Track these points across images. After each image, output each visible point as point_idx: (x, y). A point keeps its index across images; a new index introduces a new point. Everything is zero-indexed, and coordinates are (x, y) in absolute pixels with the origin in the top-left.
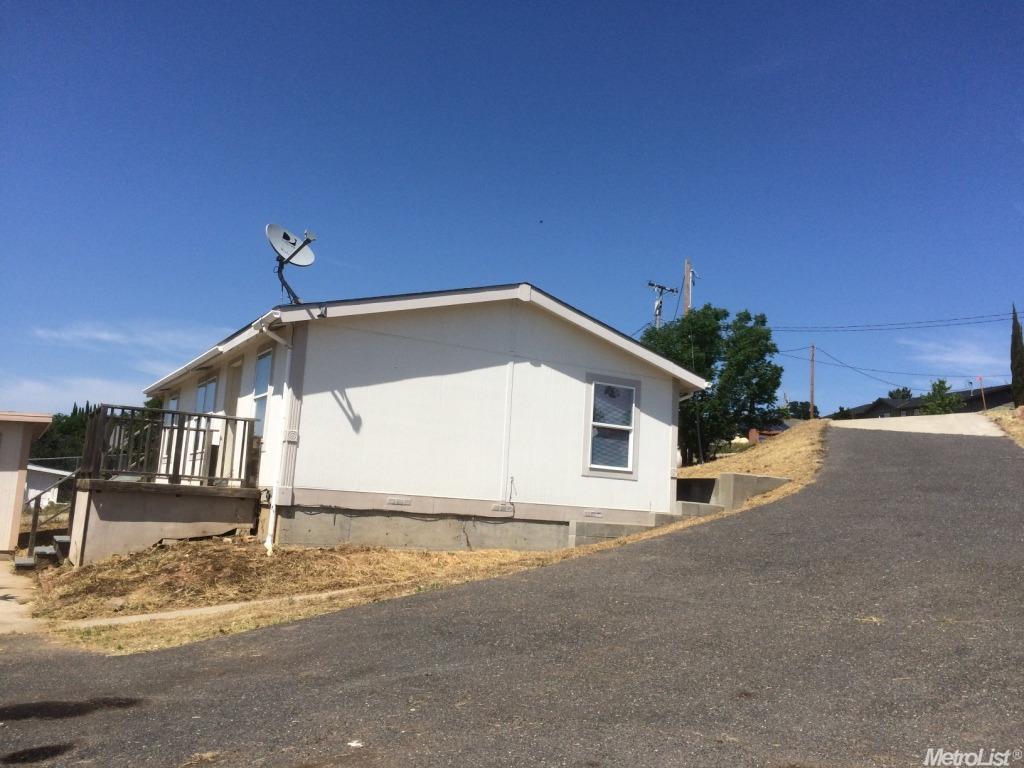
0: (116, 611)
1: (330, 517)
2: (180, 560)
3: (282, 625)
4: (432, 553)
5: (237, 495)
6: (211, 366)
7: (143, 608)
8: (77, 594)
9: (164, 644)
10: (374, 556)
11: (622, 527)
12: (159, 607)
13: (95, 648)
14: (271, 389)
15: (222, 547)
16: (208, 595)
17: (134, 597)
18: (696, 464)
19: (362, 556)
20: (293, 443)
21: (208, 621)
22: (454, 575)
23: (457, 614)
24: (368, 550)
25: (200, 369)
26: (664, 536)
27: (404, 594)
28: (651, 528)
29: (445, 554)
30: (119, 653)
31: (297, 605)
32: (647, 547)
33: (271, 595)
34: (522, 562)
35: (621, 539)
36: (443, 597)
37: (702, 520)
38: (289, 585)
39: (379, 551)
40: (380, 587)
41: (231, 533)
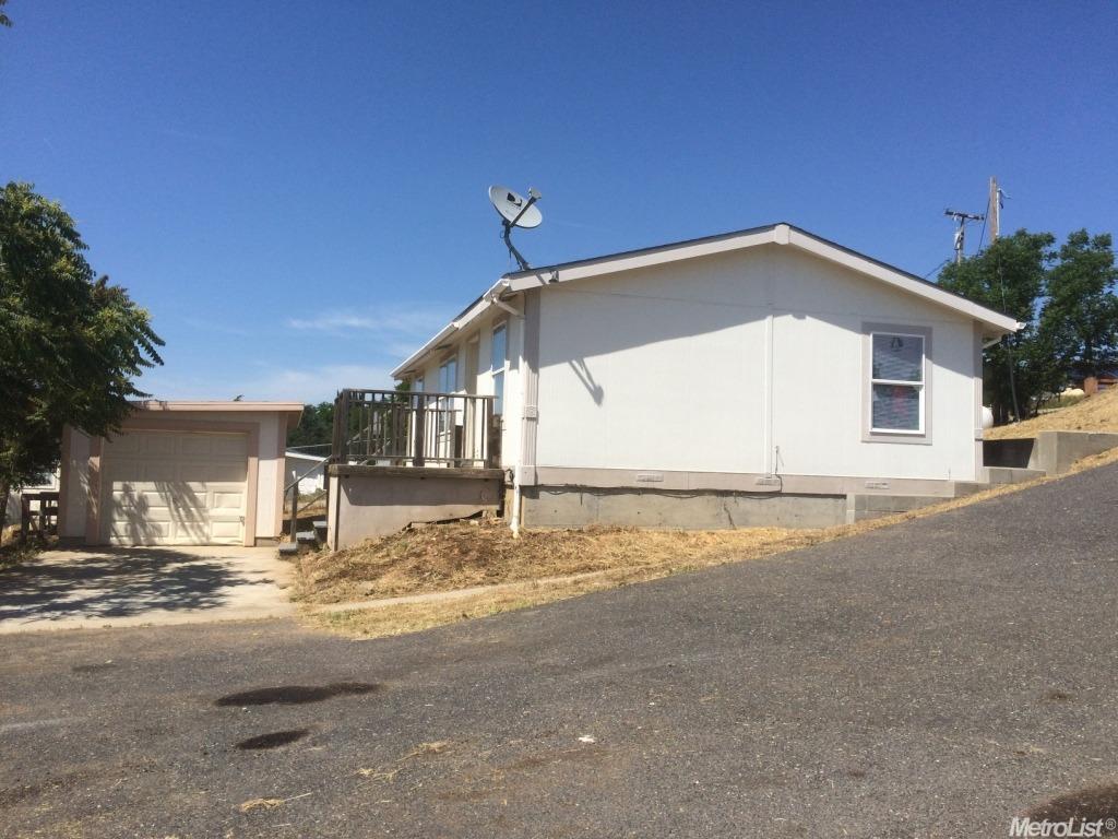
0: (367, 595)
1: (577, 496)
2: (427, 543)
3: (523, 610)
4: (689, 533)
5: (481, 476)
6: (450, 345)
7: (393, 592)
8: (331, 578)
9: (408, 629)
10: (625, 536)
11: (913, 499)
12: (409, 591)
13: (343, 632)
14: (507, 363)
15: (468, 530)
16: (455, 578)
17: (384, 581)
18: (1011, 422)
19: (612, 536)
20: (533, 419)
21: (452, 606)
22: (709, 557)
23: (710, 599)
24: (619, 530)
25: (440, 348)
26: (963, 508)
27: (654, 577)
28: (949, 500)
29: (703, 533)
30: (364, 638)
31: (541, 590)
32: (941, 522)
33: (518, 578)
34: (789, 541)
35: (910, 513)
36: (695, 580)
37: (1015, 488)
38: (536, 568)
39: (630, 532)
40: (628, 570)
41: (478, 515)
